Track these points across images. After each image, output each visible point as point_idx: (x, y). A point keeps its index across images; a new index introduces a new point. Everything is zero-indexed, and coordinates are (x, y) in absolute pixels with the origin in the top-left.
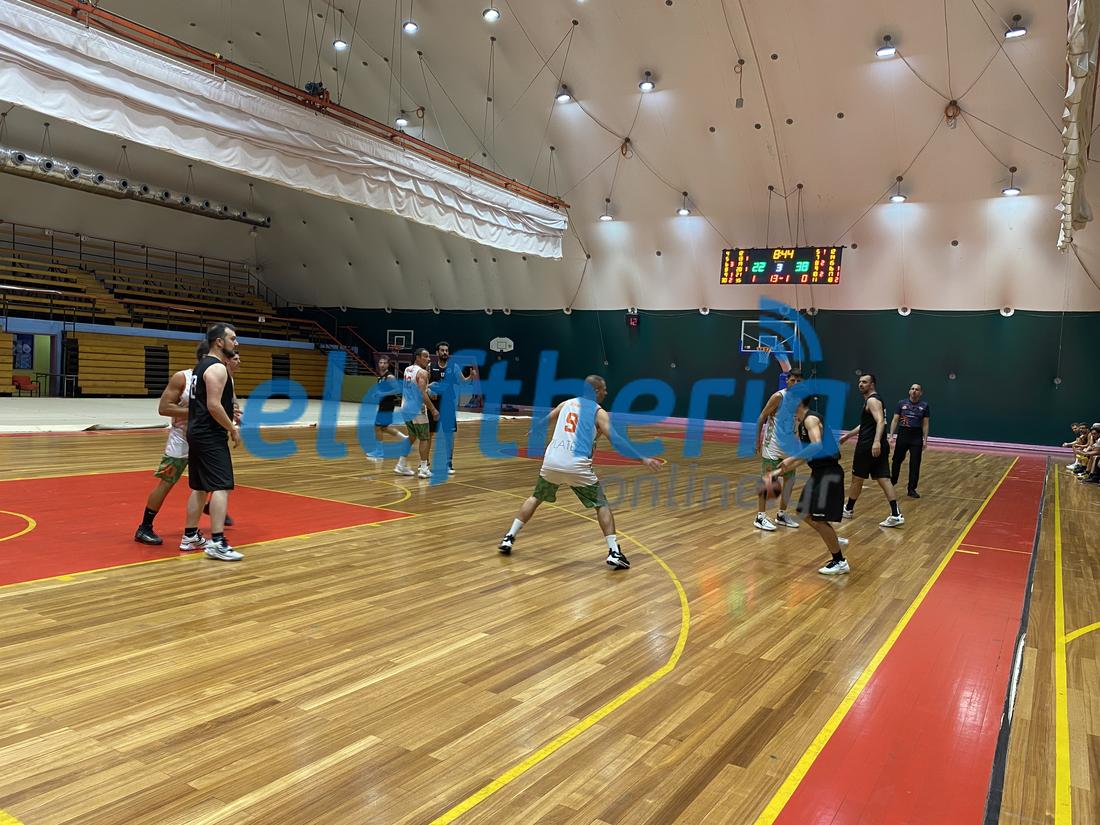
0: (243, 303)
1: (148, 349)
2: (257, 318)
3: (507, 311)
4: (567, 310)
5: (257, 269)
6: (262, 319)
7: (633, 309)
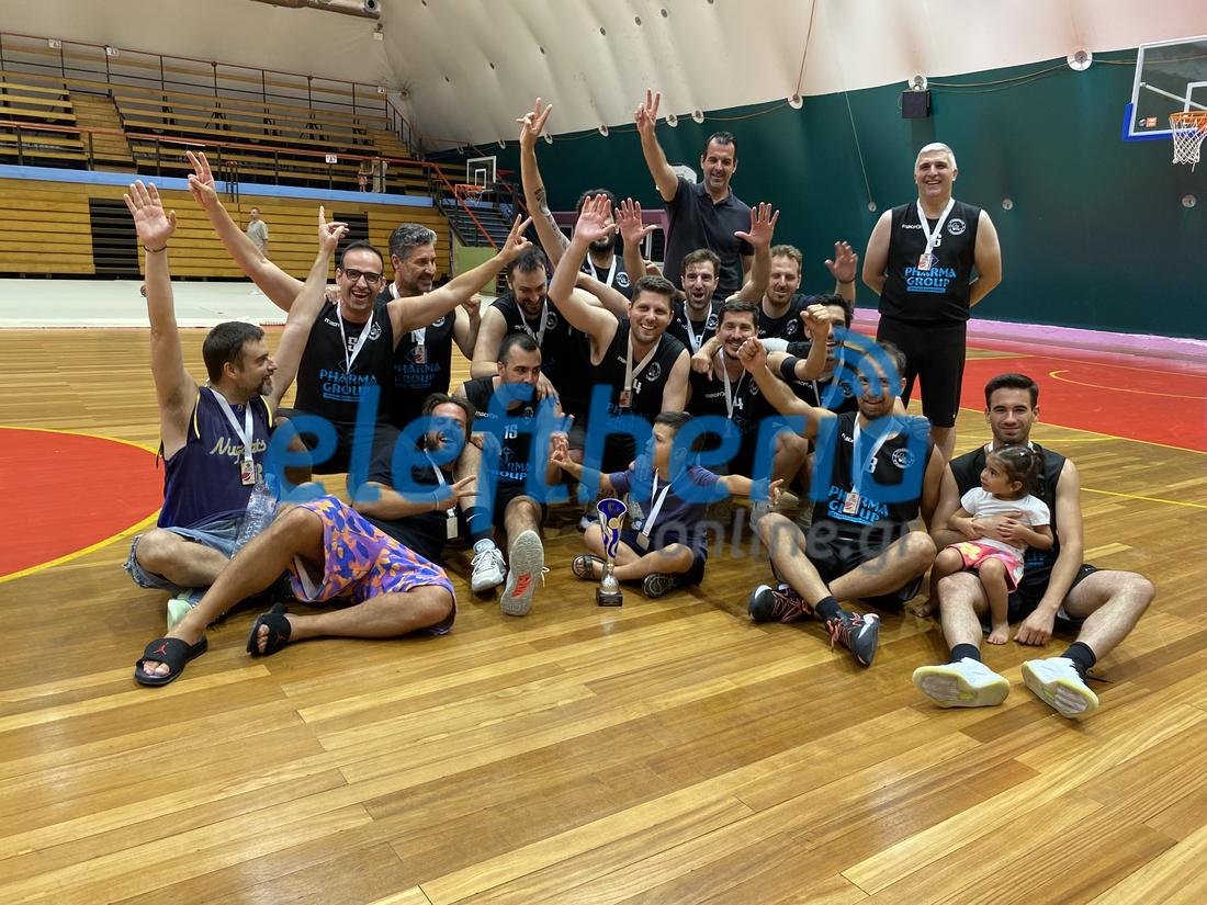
0: (366, 142)
1: (93, 203)
2: (323, 160)
3: (698, 115)
4: (796, 99)
5: (404, 94)
6: (331, 159)
7: (918, 79)
